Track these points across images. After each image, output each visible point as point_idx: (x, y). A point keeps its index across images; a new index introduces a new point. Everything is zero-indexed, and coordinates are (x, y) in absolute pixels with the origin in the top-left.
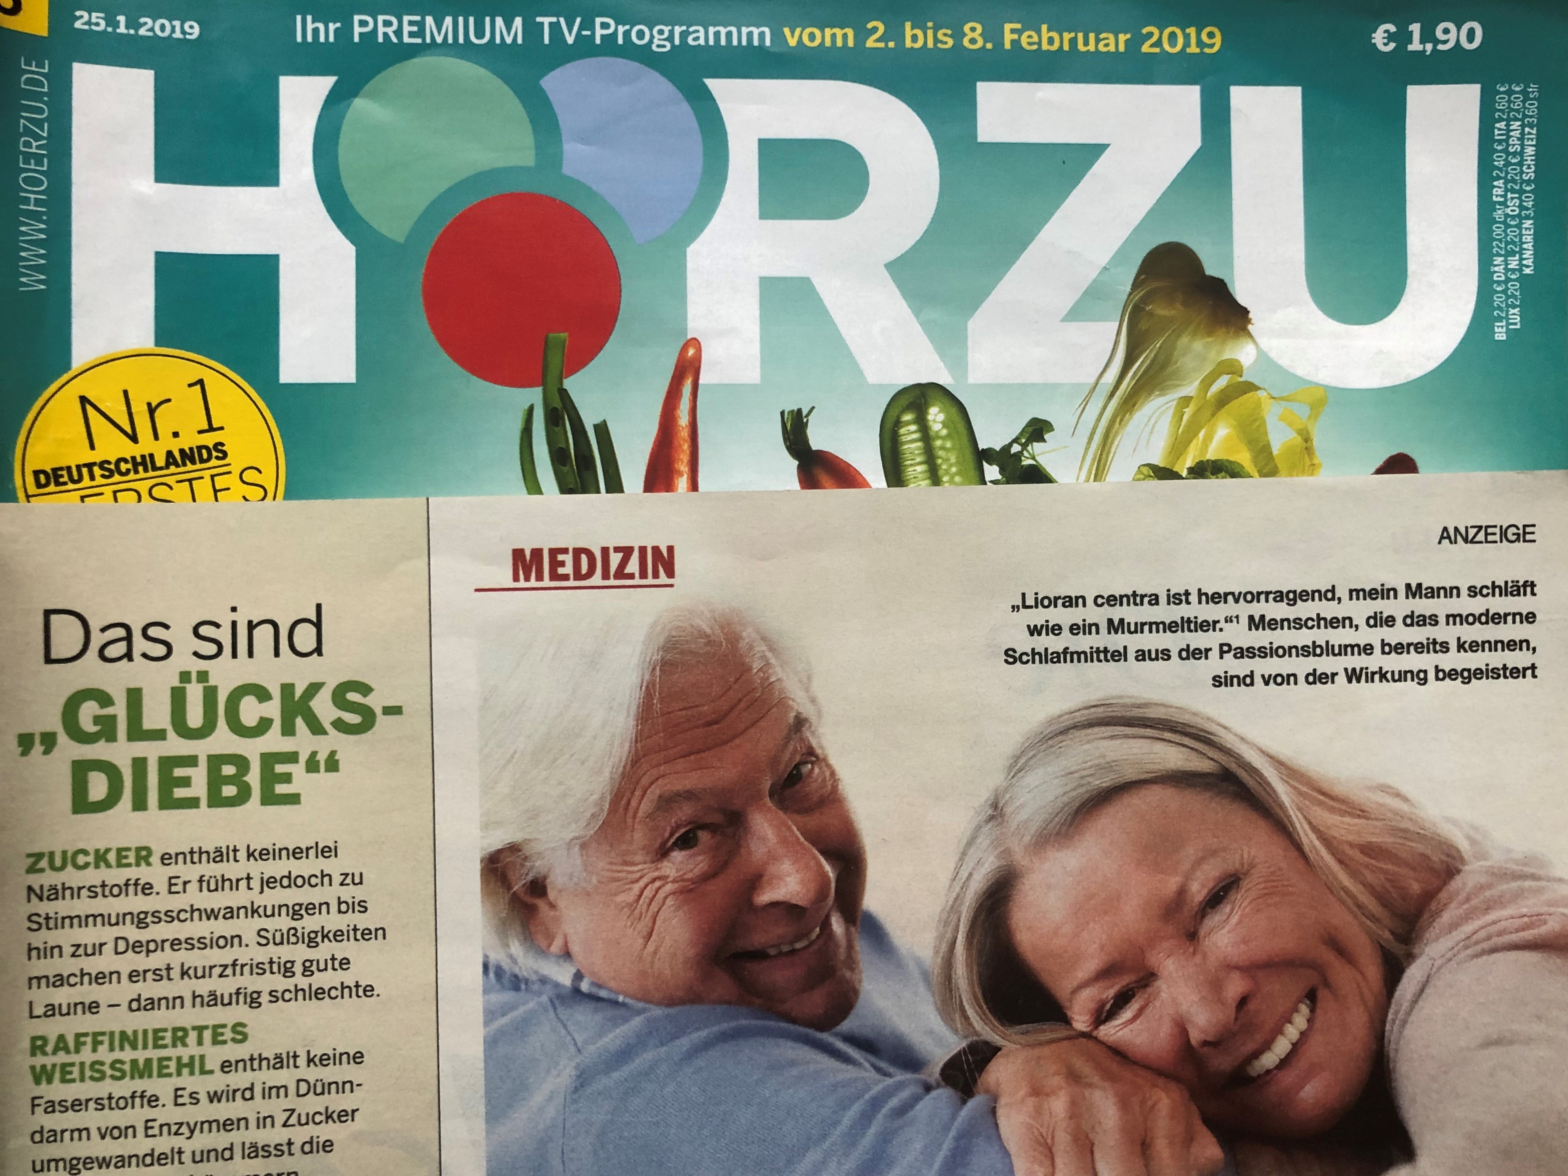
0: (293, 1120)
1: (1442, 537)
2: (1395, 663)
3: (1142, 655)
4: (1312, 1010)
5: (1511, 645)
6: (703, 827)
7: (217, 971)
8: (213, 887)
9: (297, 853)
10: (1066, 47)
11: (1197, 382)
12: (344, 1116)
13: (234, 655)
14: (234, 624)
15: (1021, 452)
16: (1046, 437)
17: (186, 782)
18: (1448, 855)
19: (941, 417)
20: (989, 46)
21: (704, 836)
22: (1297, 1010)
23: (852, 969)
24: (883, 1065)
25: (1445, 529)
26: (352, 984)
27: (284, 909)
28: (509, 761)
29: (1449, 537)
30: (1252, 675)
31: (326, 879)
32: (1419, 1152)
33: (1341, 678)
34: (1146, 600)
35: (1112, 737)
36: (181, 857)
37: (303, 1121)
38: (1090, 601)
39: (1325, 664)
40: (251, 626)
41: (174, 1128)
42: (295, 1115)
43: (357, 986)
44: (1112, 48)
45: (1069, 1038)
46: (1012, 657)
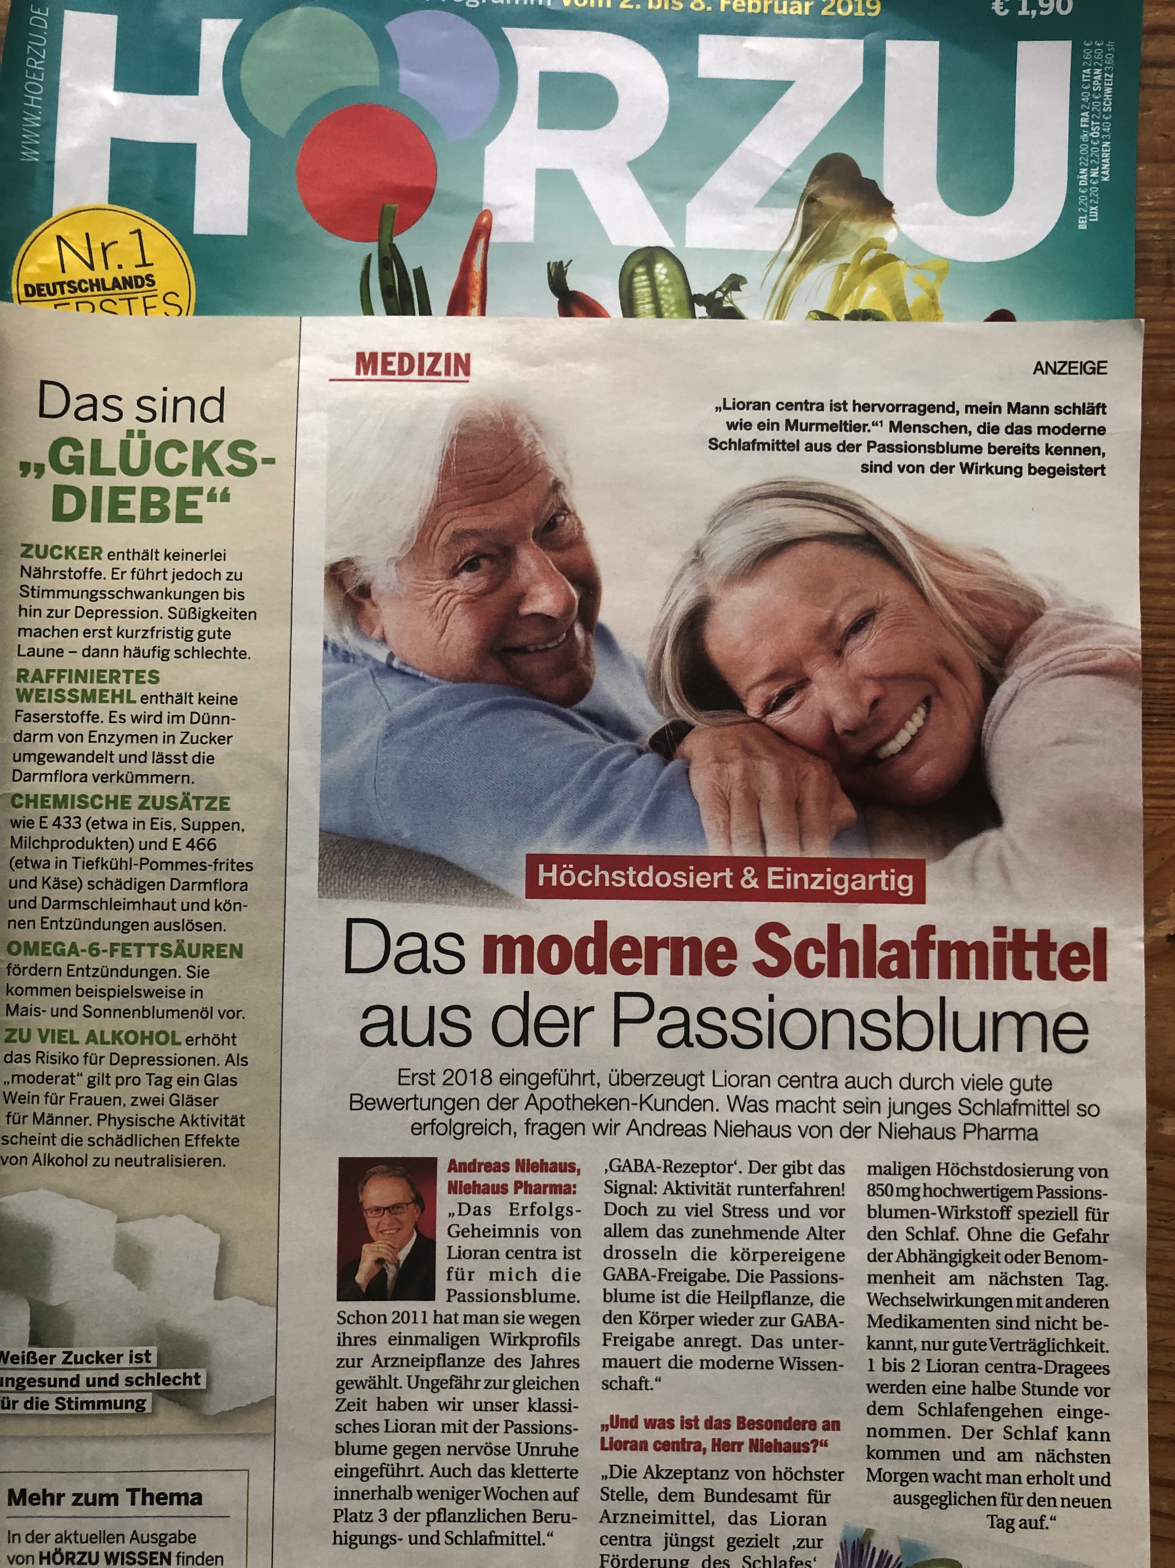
0: (188, 740)
1: (1036, 369)
2: (998, 460)
3: (810, 447)
4: (928, 712)
5: (1087, 451)
6: (485, 556)
7: (141, 634)
8: (141, 576)
9: (198, 556)
10: (766, 11)
11: (853, 254)
12: (222, 740)
13: (164, 420)
14: (165, 399)
15: (723, 298)
16: (741, 287)
17: (127, 504)
18: (1034, 602)
19: (664, 271)
20: (709, 9)
21: (485, 563)
22: (916, 712)
23: (589, 665)
24: (608, 734)
25: (1039, 363)
26: (232, 649)
27: (187, 595)
28: (347, 500)
29: (1041, 369)
30: (890, 465)
31: (217, 575)
32: (1005, 820)
33: (957, 470)
34: (815, 407)
35: (786, 506)
36: (121, 555)
37: (195, 740)
38: (773, 406)
39: (946, 459)
40: (176, 401)
41: (108, 738)
42: (189, 737)
43: (235, 651)
44: (800, 12)
45: (745, 722)
46: (715, 444)
